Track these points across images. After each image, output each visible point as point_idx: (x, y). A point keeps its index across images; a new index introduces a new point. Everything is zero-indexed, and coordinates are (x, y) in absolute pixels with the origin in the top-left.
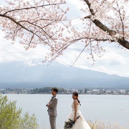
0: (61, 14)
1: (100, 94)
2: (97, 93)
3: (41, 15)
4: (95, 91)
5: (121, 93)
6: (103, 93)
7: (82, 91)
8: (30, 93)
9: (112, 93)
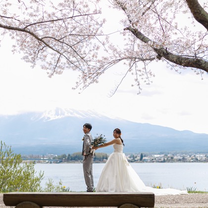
0: (95, 28)
2: (160, 160)
4: (157, 157)
6: (170, 160)
7: (136, 157)
8: (52, 161)
9: (183, 160)
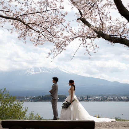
0: (61, 18)
1: (101, 101)
2: (99, 100)
3: (45, 18)
4: (97, 98)
5: (122, 99)
6: (105, 100)
7: (84, 98)
8: (32, 100)
9: (114, 100)
